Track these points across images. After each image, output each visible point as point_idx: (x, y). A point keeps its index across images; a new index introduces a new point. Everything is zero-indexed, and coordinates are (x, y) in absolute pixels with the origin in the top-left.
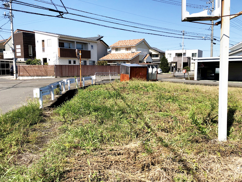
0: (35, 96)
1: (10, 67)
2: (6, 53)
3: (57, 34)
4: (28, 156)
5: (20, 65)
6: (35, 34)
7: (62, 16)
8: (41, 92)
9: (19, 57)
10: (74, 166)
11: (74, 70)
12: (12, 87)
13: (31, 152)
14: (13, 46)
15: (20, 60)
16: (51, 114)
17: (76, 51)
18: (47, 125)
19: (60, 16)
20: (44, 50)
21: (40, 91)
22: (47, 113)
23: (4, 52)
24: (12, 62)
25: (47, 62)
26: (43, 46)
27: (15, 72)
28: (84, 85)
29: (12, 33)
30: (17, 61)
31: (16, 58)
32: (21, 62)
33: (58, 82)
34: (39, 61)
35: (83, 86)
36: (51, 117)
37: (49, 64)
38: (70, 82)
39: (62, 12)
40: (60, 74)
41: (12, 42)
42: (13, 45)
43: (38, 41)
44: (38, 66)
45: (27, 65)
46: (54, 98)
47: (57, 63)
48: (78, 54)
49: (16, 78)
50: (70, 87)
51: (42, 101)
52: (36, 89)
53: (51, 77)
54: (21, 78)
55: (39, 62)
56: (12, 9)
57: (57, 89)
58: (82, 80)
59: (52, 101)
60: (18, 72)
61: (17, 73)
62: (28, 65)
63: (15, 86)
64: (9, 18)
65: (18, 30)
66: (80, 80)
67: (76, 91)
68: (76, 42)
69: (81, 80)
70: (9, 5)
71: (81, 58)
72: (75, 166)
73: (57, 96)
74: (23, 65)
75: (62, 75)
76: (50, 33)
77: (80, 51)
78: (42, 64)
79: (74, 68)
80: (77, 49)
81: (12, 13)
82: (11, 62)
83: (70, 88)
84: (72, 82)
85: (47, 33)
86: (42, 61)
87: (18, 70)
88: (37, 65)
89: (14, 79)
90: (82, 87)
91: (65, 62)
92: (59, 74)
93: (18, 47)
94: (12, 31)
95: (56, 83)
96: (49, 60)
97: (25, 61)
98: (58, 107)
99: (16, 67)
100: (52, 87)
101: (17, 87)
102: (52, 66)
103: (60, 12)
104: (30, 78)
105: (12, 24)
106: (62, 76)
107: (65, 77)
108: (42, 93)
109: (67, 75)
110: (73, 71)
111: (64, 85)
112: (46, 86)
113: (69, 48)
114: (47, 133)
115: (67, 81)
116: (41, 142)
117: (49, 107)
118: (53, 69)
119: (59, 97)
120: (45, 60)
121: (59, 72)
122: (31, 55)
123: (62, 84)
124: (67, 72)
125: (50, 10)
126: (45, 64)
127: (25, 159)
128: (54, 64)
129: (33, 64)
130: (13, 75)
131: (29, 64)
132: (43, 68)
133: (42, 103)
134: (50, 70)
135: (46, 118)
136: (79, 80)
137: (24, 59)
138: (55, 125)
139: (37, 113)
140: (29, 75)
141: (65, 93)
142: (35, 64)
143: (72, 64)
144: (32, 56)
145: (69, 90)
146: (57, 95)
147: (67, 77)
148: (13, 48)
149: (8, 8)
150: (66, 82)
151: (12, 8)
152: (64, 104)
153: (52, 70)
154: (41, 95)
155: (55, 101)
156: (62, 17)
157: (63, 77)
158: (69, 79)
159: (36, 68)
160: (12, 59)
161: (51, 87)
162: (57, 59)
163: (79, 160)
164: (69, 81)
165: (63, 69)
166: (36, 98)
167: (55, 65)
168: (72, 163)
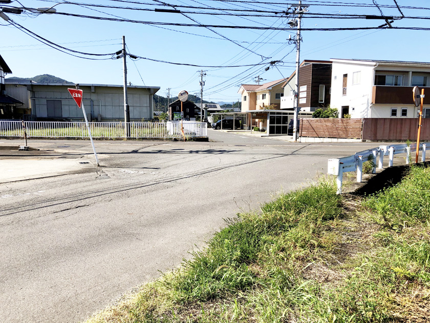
0: (330, 172)
1: (289, 121)
2: (284, 100)
3: (373, 61)
4: (322, 269)
5: (304, 119)
6: (331, 65)
7: (389, 25)
8: (342, 165)
9: (304, 105)
10: (410, 314)
11: (401, 128)
12: (290, 153)
13: (326, 265)
14: (296, 89)
15: (304, 111)
16: (358, 207)
17: (414, 90)
18: (350, 224)
19: (386, 24)
20: (344, 92)
21: (340, 163)
22: (350, 203)
23: (282, 98)
24: (293, 114)
25: (348, 113)
26: (345, 84)
27: (295, 130)
28: (425, 159)
29: (297, 68)
30: (300, 112)
31: (299, 107)
32: (305, 114)
33: (371, 151)
34: (334, 112)
35: (422, 161)
36: (358, 213)
37: (352, 117)
38: (394, 151)
39: (391, 18)
40: (373, 136)
41: (295, 80)
42: (296, 86)
43: (335, 77)
44: (333, 120)
45: (314, 119)
46: (361, 179)
47: (367, 115)
48: (418, 97)
49: (296, 140)
50: (392, 161)
51: (342, 182)
52: (332, 159)
53: (355, 140)
54: (303, 140)
55: (335, 114)
56: (301, 28)
57: (368, 162)
58: (421, 149)
59: (357, 184)
60: (300, 130)
61: (298, 131)
62: (316, 119)
63: (295, 153)
64: (295, 43)
65: (305, 61)
66: (416, 149)
67: (405, 170)
68: (413, 72)
69: (419, 149)
70: (297, 22)
71: (423, 104)
72: (413, 314)
73: (367, 176)
74: (308, 119)
75: (376, 137)
76: (360, 60)
77: (423, 90)
78: (340, 116)
79: (402, 124)
80: (415, 87)
81: (299, 34)
82: (290, 114)
83: (392, 164)
84: (398, 152)
85: (353, 60)
86: (340, 111)
87: (300, 126)
88: (331, 118)
89: (292, 141)
90: (419, 162)
91: (384, 112)
92: (370, 135)
93: (304, 88)
94: (297, 65)
95: (366, 152)
96: (353, 109)
97: (312, 113)
98: (371, 195)
99: (298, 121)
100: (361, 158)
101: (298, 154)
102: (357, 121)
103: (386, 18)
104: (318, 140)
105: (298, 52)
106: (375, 139)
107: (381, 141)
108: (343, 168)
109: (386, 138)
110: (399, 130)
111: (381, 156)
112: (351, 156)
113: (396, 85)
114: (351, 240)
115: (387, 148)
116: (341, 252)
117: (353, 193)
118: (359, 126)
119: (370, 178)
120: (345, 110)
121: (371, 131)
122: (322, 101)
123: (377, 154)
124: (387, 131)
125: (368, 17)
126: (345, 116)
127: (316, 272)
128: (362, 117)
129: (325, 117)
130: (292, 135)
131: (319, 117)
132: (340, 124)
133: (342, 186)
134: (353, 128)
135: (348, 213)
136: (414, 147)
137: (310, 108)
138: (365, 228)
139: (334, 201)
140: (316, 135)
141: (381, 171)
142: (328, 117)
143: (399, 115)
144: (323, 104)
145: (389, 166)
146: (367, 173)
147: (386, 141)
148: (296, 91)
149: (295, 27)
150: (385, 150)
151: (300, 26)
152: (383, 191)
153: (356, 128)
154: (341, 171)
155: (364, 184)
156: (391, 27)
157: (377, 141)
158: (391, 146)
159: (329, 124)
160: (292, 109)
161: (357, 159)
162: (367, 108)
163: (420, 306)
164: (391, 150)
165: (378, 126)
166: (331, 175)
167: (365, 119)
168: (404, 306)
